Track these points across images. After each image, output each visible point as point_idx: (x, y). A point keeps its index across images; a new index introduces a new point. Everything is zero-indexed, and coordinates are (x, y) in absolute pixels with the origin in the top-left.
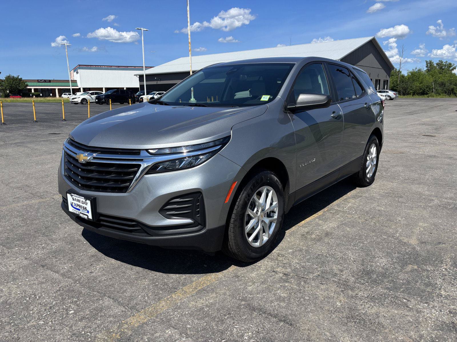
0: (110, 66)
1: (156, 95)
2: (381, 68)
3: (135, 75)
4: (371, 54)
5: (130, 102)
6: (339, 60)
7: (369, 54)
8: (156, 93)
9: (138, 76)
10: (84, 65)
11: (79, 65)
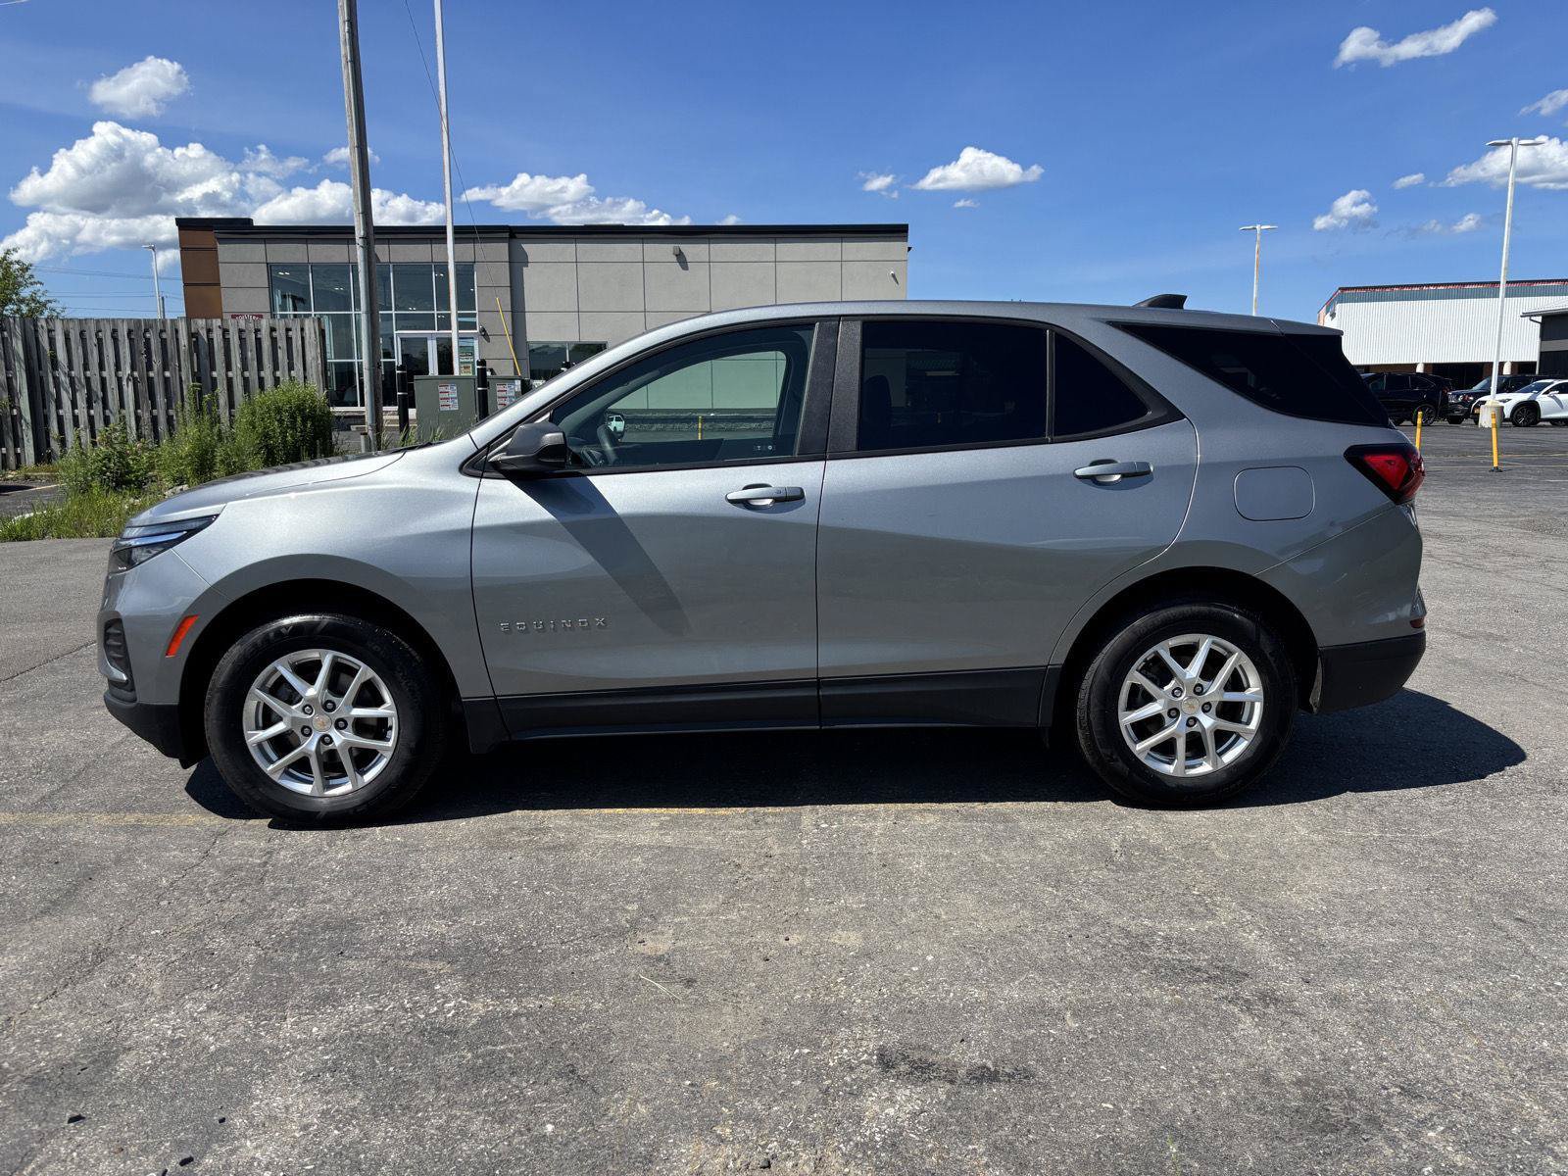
0: (1459, 284)
1: (1547, 393)
3: (1524, 315)
5: (1419, 421)
8: (1549, 384)
9: (1539, 319)
10: (1357, 288)
11: (1340, 289)
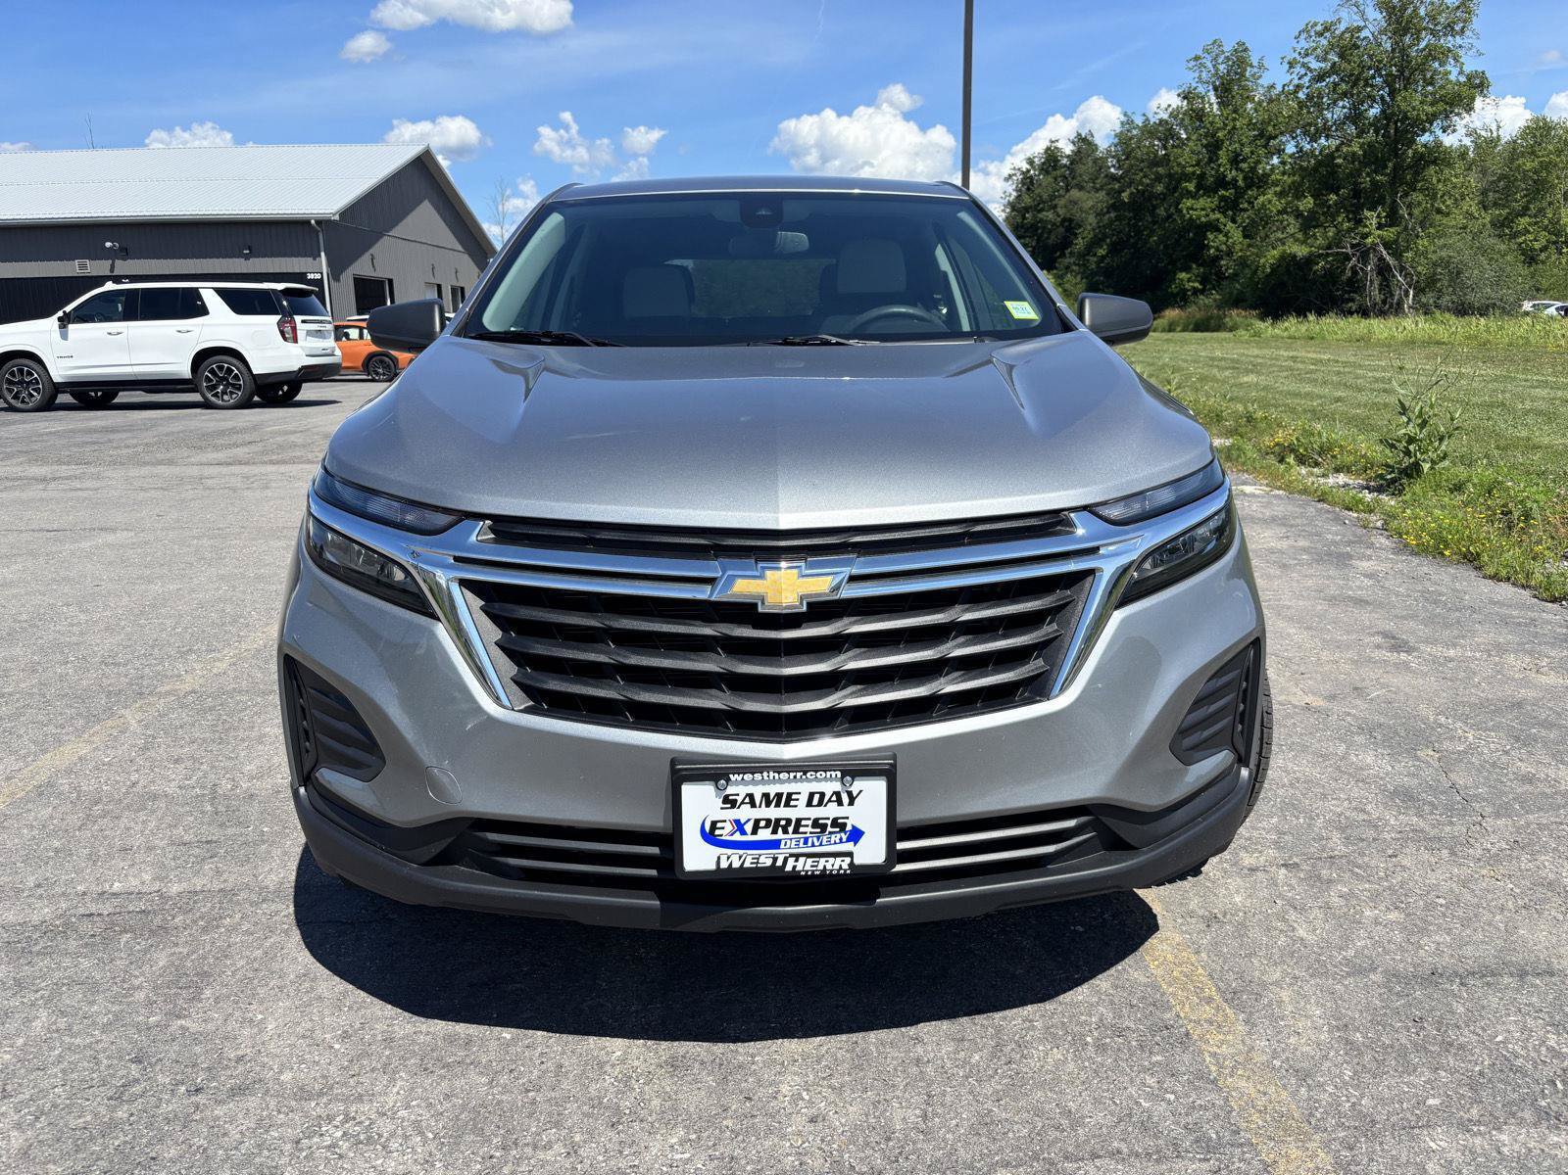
2: (460, 248)
4: (427, 201)
6: (334, 215)
7: (421, 202)
